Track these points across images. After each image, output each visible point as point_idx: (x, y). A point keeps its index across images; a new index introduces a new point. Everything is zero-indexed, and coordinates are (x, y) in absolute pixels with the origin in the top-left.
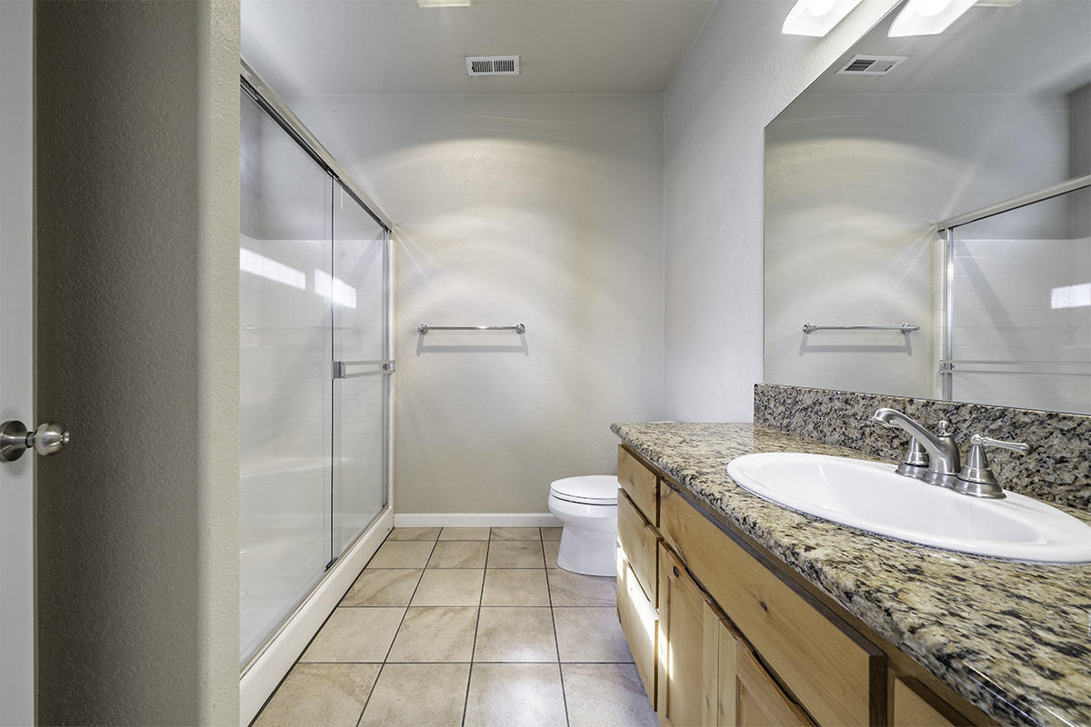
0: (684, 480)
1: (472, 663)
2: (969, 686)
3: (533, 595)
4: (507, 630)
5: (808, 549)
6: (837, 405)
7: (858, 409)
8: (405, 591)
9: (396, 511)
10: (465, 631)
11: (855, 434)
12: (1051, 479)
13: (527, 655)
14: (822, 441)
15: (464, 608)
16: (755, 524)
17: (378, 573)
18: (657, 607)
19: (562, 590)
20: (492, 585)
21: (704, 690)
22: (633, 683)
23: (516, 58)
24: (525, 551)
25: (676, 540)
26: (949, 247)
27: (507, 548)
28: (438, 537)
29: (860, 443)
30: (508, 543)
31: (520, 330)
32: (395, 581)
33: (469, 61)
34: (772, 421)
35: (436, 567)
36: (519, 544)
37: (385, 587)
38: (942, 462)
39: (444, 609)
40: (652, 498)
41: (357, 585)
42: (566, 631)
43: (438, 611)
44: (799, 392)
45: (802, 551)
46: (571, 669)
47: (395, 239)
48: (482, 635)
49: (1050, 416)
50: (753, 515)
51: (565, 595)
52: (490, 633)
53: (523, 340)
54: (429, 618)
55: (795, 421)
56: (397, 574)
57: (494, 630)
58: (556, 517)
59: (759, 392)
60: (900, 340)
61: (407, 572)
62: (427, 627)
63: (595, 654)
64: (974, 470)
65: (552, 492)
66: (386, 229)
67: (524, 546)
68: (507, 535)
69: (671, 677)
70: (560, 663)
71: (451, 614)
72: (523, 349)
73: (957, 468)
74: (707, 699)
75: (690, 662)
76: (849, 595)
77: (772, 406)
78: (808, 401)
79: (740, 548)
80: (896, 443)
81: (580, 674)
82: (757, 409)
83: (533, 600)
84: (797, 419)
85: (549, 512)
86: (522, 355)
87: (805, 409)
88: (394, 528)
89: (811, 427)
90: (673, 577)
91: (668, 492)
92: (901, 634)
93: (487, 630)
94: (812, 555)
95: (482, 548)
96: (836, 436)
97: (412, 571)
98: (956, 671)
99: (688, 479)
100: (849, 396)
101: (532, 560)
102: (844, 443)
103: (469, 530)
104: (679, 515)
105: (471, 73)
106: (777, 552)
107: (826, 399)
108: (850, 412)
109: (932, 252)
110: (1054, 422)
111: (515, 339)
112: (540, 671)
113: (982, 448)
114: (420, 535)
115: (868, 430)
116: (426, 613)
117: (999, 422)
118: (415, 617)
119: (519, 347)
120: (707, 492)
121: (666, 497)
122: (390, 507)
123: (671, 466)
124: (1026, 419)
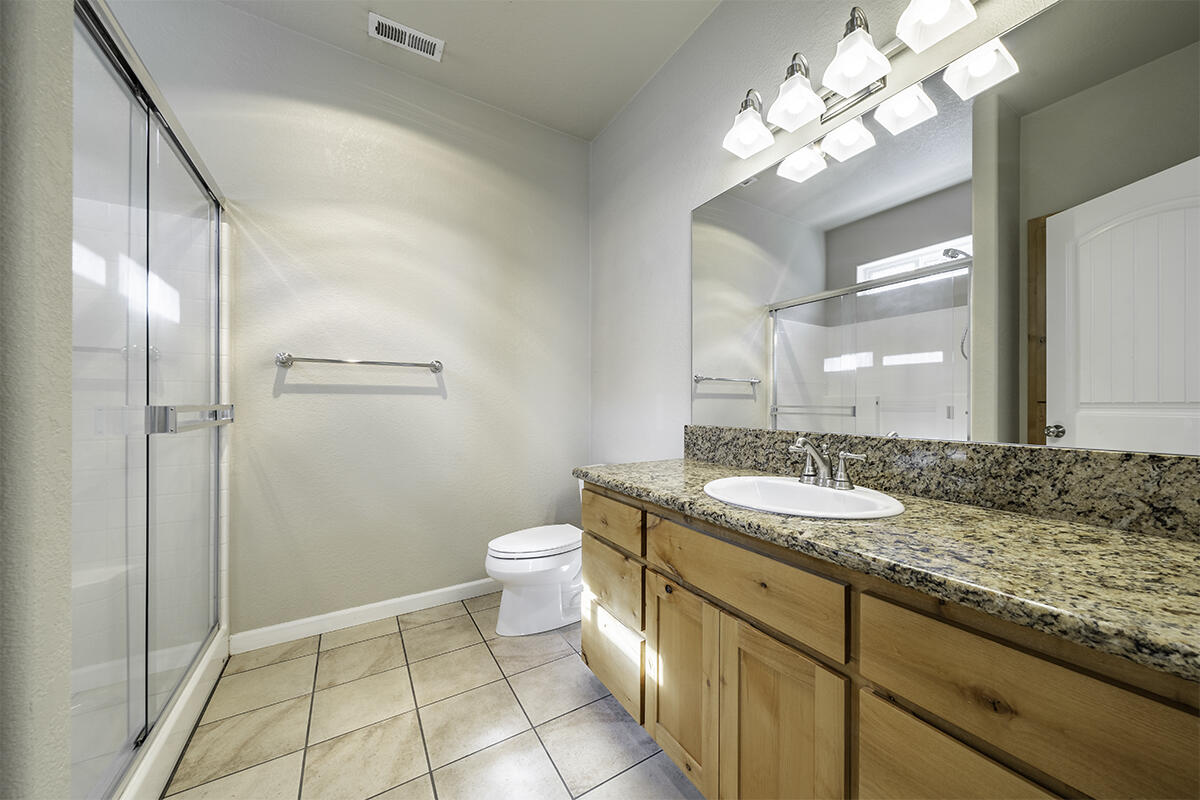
0: (683, 506)
1: (431, 773)
2: (905, 577)
3: (482, 673)
4: (463, 720)
5: (801, 533)
6: (750, 439)
7: (764, 441)
8: (292, 729)
9: (232, 630)
10: (408, 742)
11: (762, 460)
12: (867, 475)
13: (496, 734)
14: (739, 467)
15: (396, 717)
16: (759, 526)
17: (228, 724)
18: (643, 628)
19: (512, 658)
20: (424, 680)
21: (704, 675)
22: (608, 715)
23: (440, 44)
24: (453, 631)
25: (668, 562)
26: (775, 323)
27: (429, 634)
28: (318, 646)
29: (766, 466)
30: (428, 628)
31: (436, 368)
32: (266, 724)
33: (374, 19)
34: (700, 455)
35: (331, 686)
36: (443, 625)
37: (251, 739)
38: (823, 471)
39: (366, 731)
40: (636, 531)
41: (191, 755)
42: (529, 695)
43: (358, 736)
44: (721, 430)
45: (798, 535)
46: (547, 728)
47: (231, 223)
48: (432, 738)
49: (867, 438)
50: (755, 521)
51: (517, 661)
52: (442, 732)
53: (440, 381)
54: (346, 749)
55: (718, 453)
56: (266, 714)
57: (446, 726)
58: (496, 581)
59: (689, 432)
60: (749, 390)
61: (284, 706)
62: (349, 759)
63: (565, 704)
64: (841, 475)
65: (490, 552)
66: (218, 205)
67: (449, 626)
68: (422, 619)
69: (661, 683)
70: (533, 728)
71: (379, 732)
72: (440, 391)
73: (832, 475)
74: (708, 682)
75: (685, 661)
76: (836, 553)
77: (700, 443)
78: (728, 437)
79: (740, 549)
80: (789, 463)
81: (558, 729)
82: (687, 446)
83: (481, 678)
84: (721, 452)
85: (487, 576)
86: (438, 399)
87: (727, 444)
88: (230, 657)
89: (731, 457)
90: (664, 595)
91: (658, 521)
92: (869, 564)
93: (437, 730)
94: (806, 535)
95: (392, 642)
96: (749, 462)
97: (293, 702)
98: (898, 572)
99: (687, 505)
100: (758, 432)
101: (465, 637)
102: (755, 467)
103: (364, 628)
104: (672, 537)
105: (373, 32)
106: (780, 541)
107: (742, 435)
108: (759, 444)
109: (766, 325)
110: (868, 442)
111: (429, 379)
112: (516, 743)
113: (844, 459)
114: (287, 654)
115: (771, 456)
116: (340, 744)
117: (844, 444)
118: (324, 756)
119: (434, 388)
120: (709, 512)
121: (654, 527)
122: (224, 626)
123: (665, 498)
124: (857, 441)
